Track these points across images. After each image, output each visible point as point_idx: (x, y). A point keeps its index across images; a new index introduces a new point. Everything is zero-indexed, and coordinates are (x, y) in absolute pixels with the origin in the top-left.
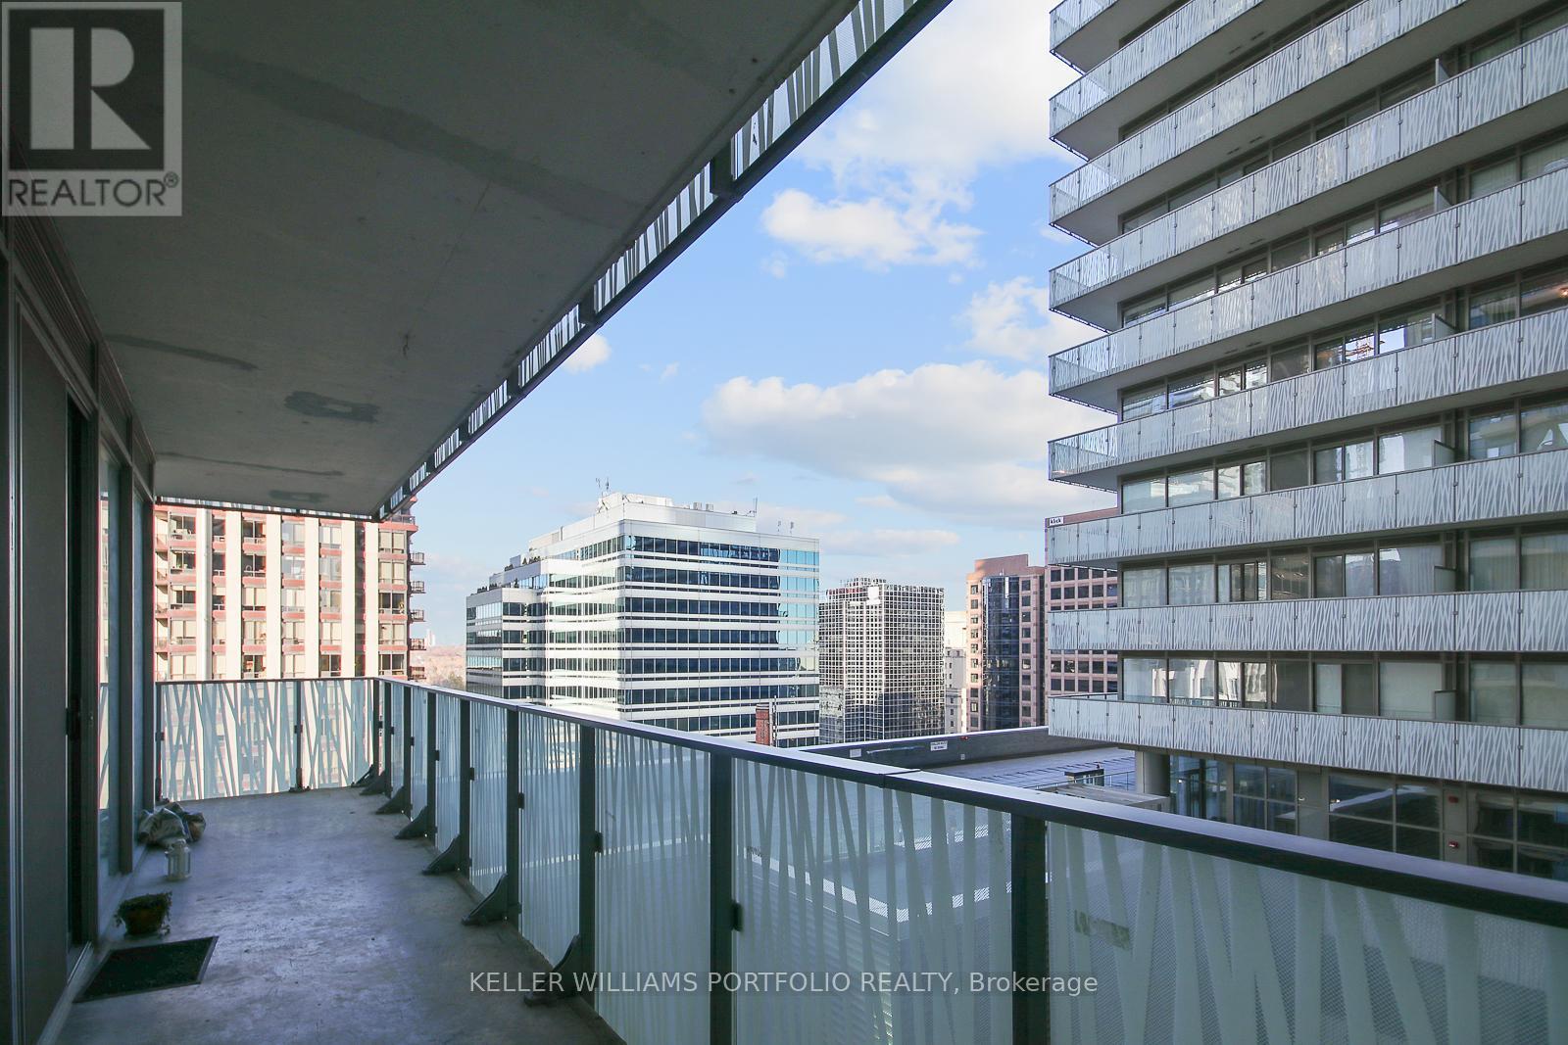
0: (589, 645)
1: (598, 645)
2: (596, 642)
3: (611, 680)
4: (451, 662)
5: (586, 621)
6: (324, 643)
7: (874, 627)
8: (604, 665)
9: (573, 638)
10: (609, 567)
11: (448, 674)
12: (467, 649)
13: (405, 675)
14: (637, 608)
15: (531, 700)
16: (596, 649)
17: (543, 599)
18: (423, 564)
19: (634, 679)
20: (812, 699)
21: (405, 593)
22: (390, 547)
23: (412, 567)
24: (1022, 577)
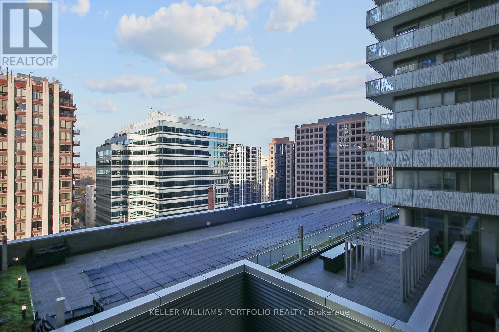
0: (146, 166)
1: (149, 166)
2: (148, 164)
3: (154, 178)
4: (87, 172)
5: (144, 157)
6: (35, 165)
7: (239, 160)
8: (151, 173)
9: (139, 163)
10: (153, 137)
11: (87, 176)
12: (97, 167)
13: (71, 177)
14: (165, 152)
15: (122, 186)
16: (148, 167)
17: (127, 148)
18: (79, 134)
19: (164, 178)
20: (226, 184)
21: (71, 145)
22: (65, 127)
23: (74, 135)
24: (287, 144)
